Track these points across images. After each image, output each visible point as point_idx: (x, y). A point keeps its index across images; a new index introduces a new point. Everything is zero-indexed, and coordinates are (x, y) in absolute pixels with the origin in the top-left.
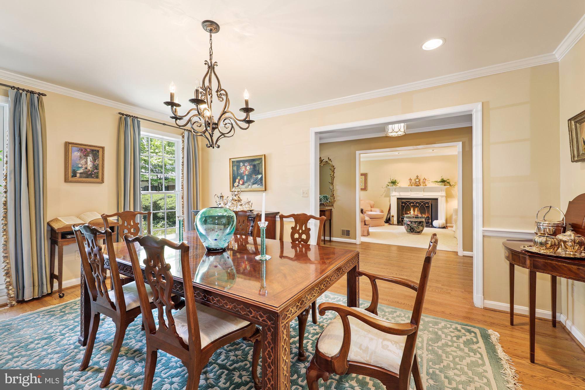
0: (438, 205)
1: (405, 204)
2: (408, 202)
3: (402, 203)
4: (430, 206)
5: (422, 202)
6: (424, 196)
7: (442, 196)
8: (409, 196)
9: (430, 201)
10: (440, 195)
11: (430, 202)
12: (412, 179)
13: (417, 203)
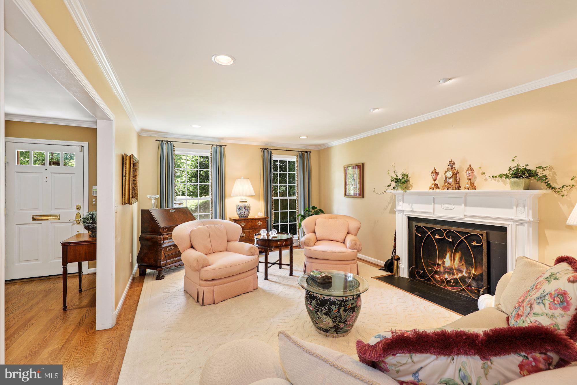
0: (506, 247)
1: (424, 233)
2: (429, 229)
3: (418, 229)
4: (485, 247)
5: (463, 233)
6: (465, 216)
7: (519, 223)
8: (431, 213)
9: (484, 232)
10: (513, 217)
11: (485, 235)
12: (438, 170)
13: (449, 233)
